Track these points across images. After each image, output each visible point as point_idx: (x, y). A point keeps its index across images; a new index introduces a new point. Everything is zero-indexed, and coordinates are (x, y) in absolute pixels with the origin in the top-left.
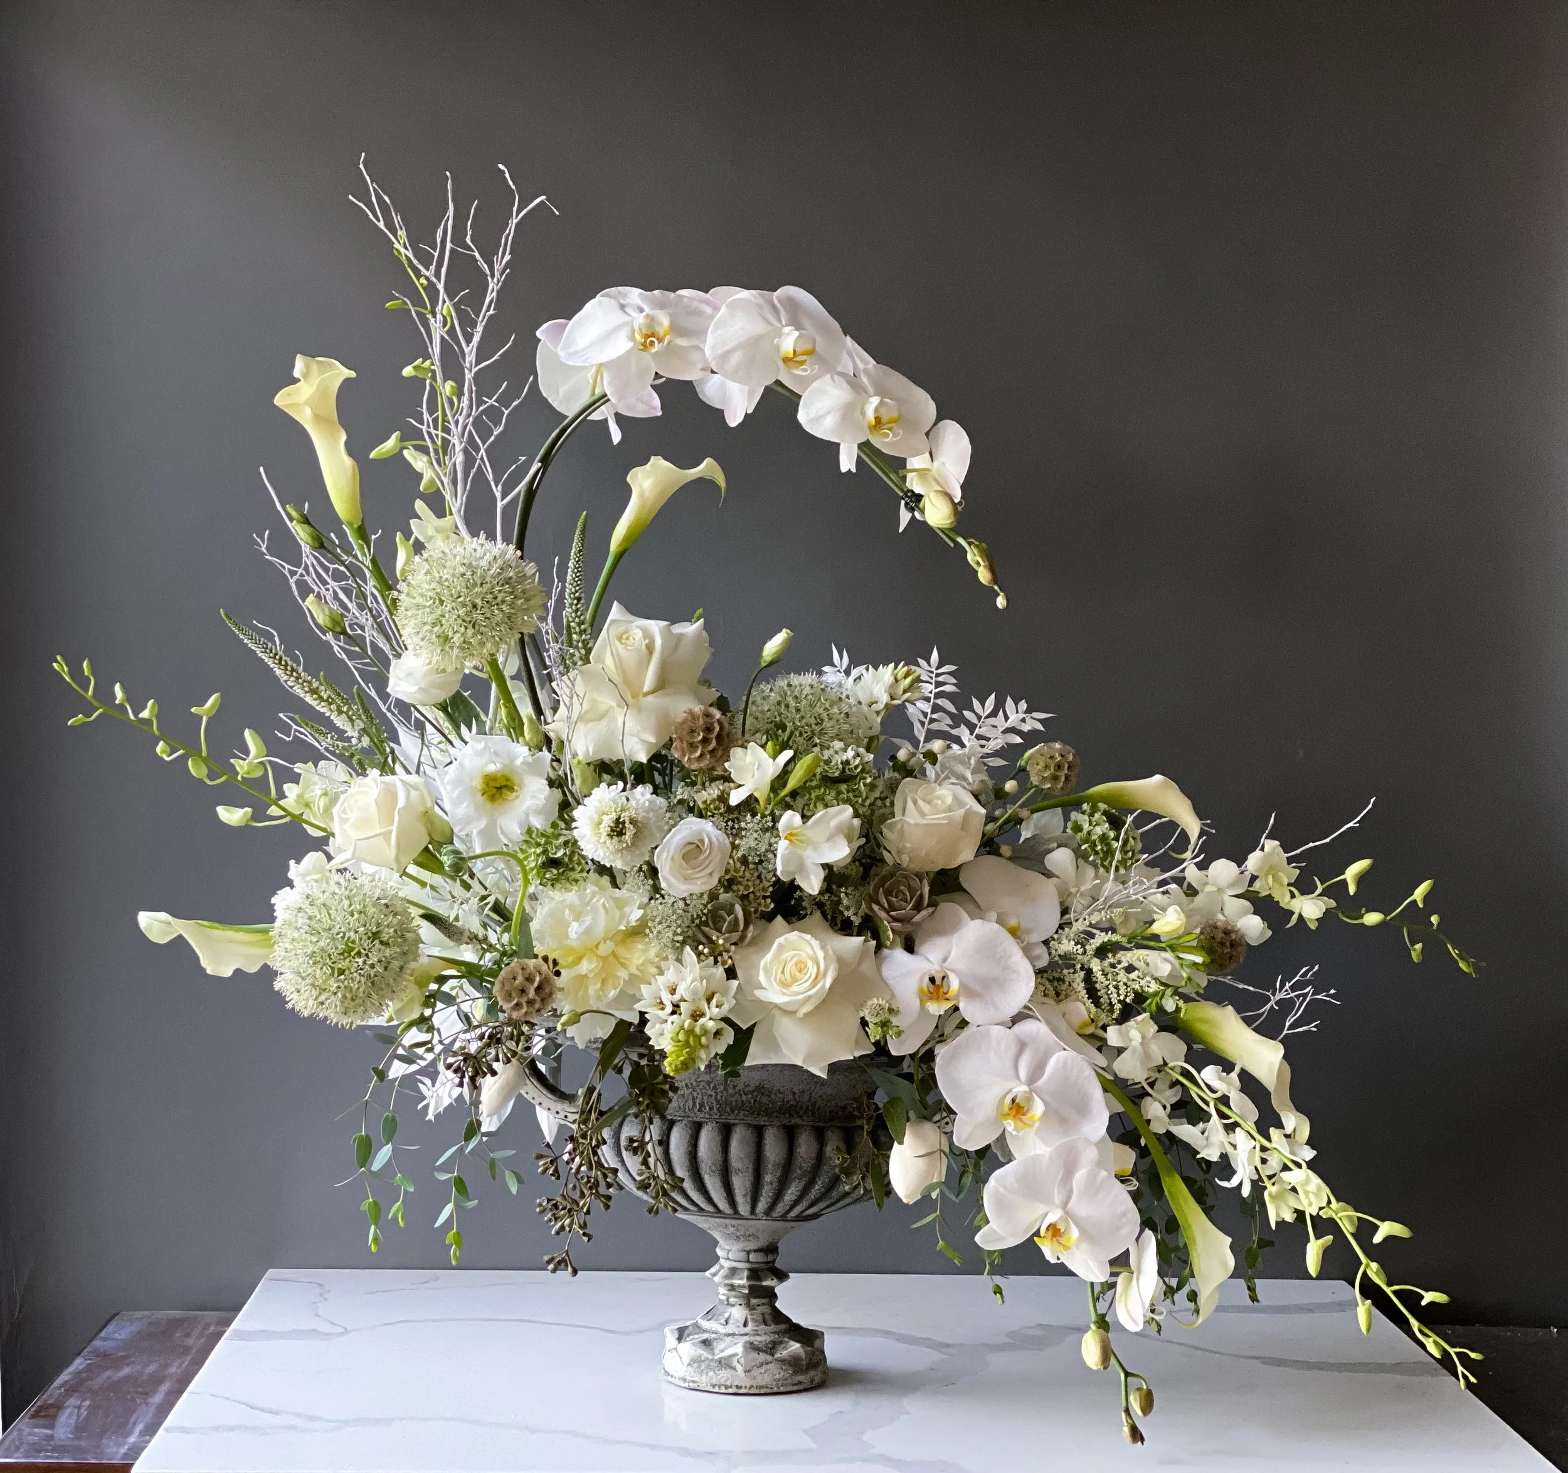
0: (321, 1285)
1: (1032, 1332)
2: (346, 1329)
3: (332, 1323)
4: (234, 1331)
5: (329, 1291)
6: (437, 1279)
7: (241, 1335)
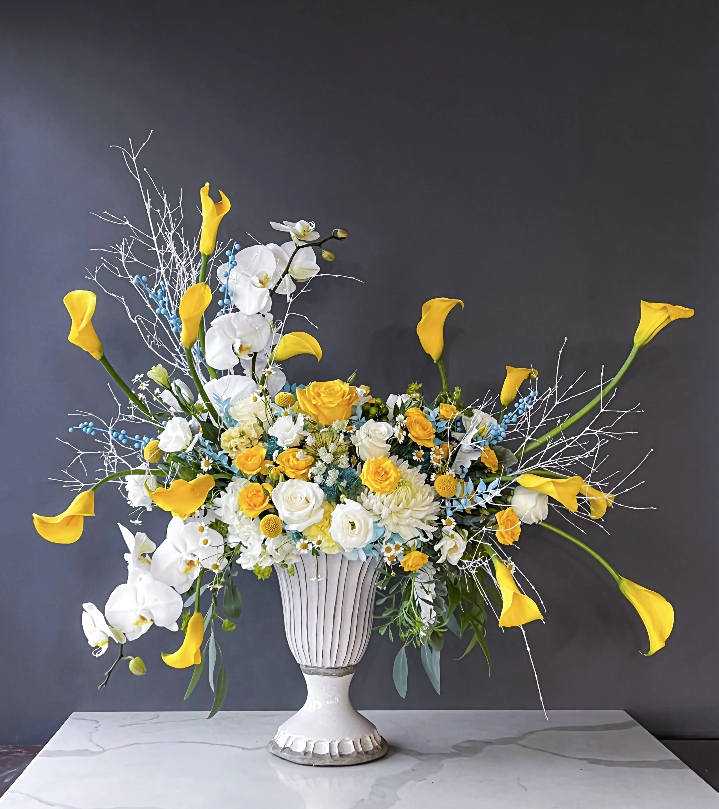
0: (97, 722)
1: (465, 745)
2: (104, 749)
3: (97, 745)
4: (45, 751)
5: (100, 726)
6: (158, 717)
7: (50, 754)
